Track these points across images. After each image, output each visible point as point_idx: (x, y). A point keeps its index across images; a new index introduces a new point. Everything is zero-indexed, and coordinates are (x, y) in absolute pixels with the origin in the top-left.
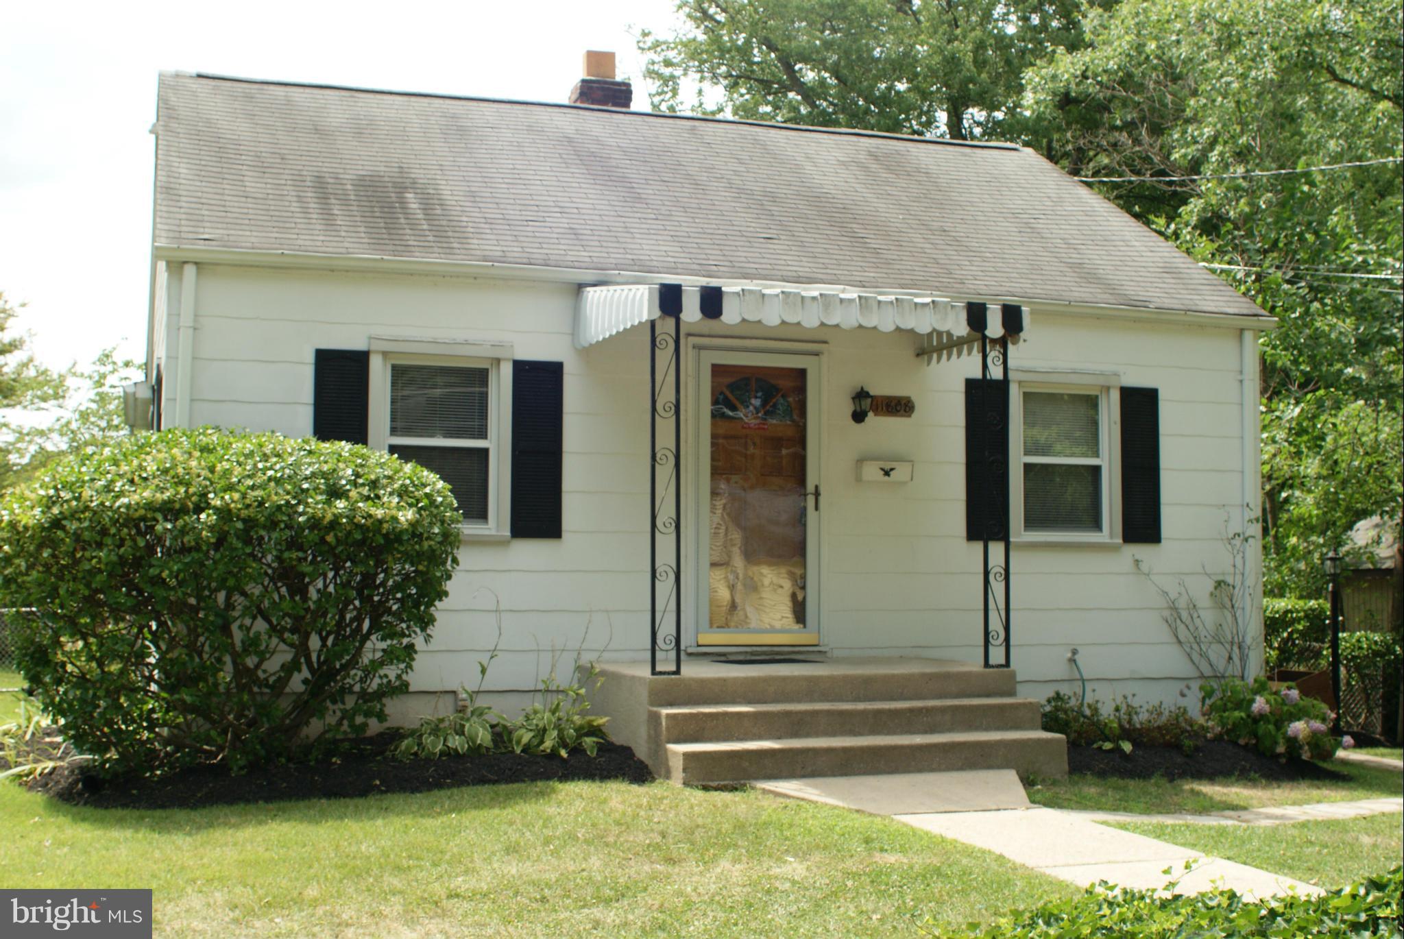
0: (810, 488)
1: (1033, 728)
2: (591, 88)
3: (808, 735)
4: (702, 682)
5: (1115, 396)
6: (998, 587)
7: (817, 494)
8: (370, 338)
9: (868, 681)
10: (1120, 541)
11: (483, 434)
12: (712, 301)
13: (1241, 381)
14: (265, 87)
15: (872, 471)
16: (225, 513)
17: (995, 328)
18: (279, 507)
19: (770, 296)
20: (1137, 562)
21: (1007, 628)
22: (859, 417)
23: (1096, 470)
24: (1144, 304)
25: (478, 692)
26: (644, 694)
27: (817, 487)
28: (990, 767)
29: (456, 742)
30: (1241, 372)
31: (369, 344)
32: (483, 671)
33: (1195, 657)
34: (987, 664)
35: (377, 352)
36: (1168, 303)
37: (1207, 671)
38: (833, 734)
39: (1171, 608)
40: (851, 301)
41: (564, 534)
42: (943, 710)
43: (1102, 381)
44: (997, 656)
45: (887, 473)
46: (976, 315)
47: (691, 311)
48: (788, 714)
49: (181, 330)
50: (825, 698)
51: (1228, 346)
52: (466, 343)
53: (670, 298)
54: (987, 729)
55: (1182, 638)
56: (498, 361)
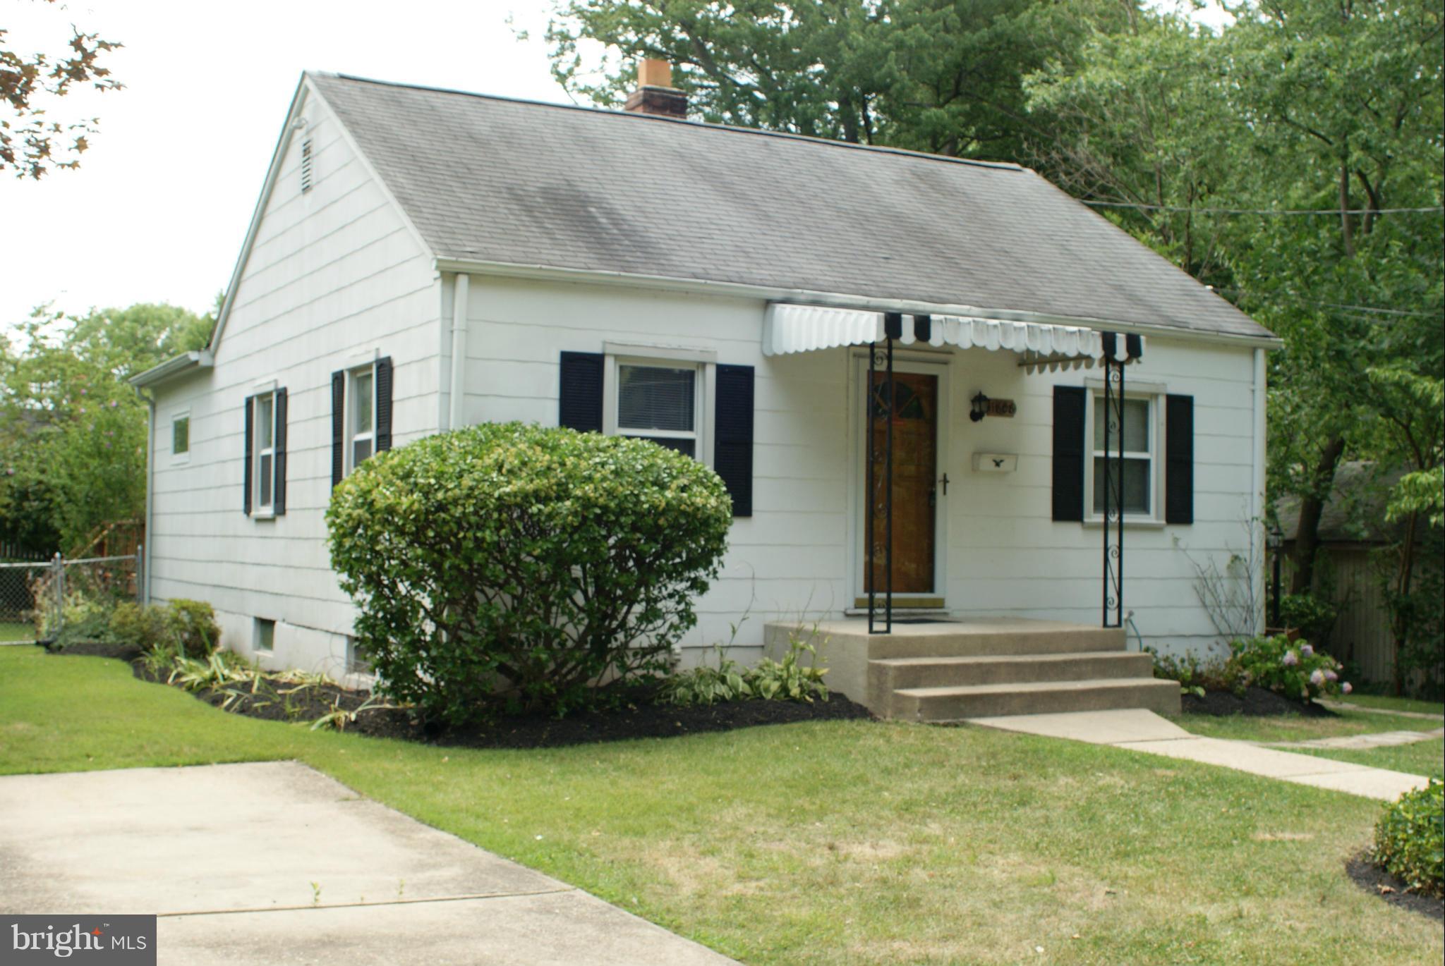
0: (939, 476)
1: (1147, 676)
2: (652, 96)
3: (993, 682)
4: (908, 640)
5: (1162, 402)
6: (1114, 562)
7: (945, 481)
8: (604, 343)
9: (1024, 638)
10: (1163, 522)
11: (690, 427)
12: (923, 326)
13: (1253, 391)
14: (403, 90)
15: (986, 464)
16: (587, 503)
17: (1121, 353)
18: (626, 496)
19: (964, 324)
20: (1176, 540)
21: (1119, 594)
22: (976, 416)
23: (1145, 463)
24: (1182, 325)
25: (728, 647)
26: (863, 651)
27: (945, 476)
28: (1129, 707)
29: (722, 690)
30: (1253, 383)
31: (604, 348)
32: (734, 632)
33: (1217, 618)
34: (1105, 625)
35: (610, 355)
36: (1202, 324)
37: (1224, 628)
38: (1010, 681)
39: (1198, 578)
40: (1021, 329)
41: (754, 513)
42: (1087, 662)
43: (1153, 390)
44: (1112, 618)
45: (998, 464)
46: (1109, 342)
47: (908, 335)
48: (979, 665)
49: (455, 334)
50: (993, 652)
51: (1243, 362)
52: (679, 349)
53: (892, 323)
54: (1116, 676)
55: (1208, 602)
56: (703, 365)
